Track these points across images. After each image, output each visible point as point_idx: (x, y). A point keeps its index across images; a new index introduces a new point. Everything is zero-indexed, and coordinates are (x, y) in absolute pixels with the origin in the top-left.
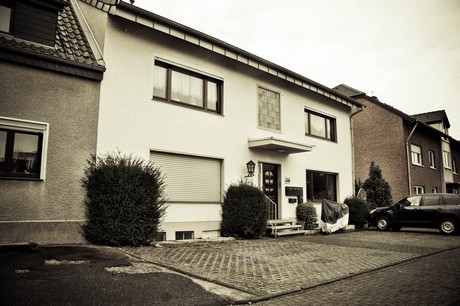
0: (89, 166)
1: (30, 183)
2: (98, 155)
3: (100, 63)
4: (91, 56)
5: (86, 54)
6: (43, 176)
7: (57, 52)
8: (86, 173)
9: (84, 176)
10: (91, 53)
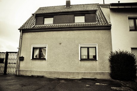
0: (110, 55)
1: (94, 61)
2: (113, 51)
3: (110, 24)
4: (107, 22)
5: (106, 22)
6: (97, 59)
7: (97, 24)
8: (109, 57)
9: (109, 58)
10: (107, 21)
